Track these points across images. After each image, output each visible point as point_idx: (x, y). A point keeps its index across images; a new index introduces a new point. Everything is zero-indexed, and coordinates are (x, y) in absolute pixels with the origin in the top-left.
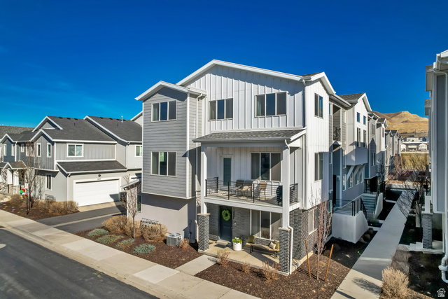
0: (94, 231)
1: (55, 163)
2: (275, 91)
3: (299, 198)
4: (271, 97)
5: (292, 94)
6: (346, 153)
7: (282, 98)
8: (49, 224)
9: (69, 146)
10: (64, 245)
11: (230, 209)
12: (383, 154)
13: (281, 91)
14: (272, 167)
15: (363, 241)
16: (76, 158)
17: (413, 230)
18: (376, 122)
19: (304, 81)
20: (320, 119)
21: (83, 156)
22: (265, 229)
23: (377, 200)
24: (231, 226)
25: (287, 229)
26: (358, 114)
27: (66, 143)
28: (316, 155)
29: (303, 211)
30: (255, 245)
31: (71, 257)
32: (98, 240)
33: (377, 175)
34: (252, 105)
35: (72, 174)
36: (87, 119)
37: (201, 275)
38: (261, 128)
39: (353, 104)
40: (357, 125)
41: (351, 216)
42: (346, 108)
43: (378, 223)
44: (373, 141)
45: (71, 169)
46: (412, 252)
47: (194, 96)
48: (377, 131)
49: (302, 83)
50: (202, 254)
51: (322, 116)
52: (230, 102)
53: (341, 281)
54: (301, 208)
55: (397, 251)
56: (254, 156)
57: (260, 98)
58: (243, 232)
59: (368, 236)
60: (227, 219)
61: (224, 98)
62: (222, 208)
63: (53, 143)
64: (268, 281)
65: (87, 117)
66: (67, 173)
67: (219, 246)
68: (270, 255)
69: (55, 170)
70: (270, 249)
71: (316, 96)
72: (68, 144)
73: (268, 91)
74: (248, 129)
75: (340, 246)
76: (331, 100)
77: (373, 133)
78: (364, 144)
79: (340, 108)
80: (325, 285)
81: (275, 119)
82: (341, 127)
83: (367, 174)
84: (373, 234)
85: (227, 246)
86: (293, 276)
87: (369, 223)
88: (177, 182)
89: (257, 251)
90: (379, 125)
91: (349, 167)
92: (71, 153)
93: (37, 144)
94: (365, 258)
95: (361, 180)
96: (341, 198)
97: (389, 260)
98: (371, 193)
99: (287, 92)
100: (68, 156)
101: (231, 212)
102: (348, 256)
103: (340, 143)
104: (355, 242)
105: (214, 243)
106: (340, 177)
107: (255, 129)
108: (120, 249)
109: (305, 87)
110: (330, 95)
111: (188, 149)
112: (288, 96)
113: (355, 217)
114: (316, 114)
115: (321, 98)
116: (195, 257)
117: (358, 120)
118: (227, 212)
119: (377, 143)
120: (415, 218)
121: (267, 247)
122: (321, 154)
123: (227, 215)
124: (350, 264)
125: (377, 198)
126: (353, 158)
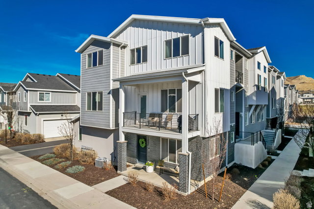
0: (46, 155)
1: (29, 106)
2: (180, 35)
3: (200, 127)
4: (176, 41)
5: (194, 36)
6: (248, 94)
7: (186, 40)
8: (16, 150)
9: (40, 93)
10: (15, 166)
11: (145, 137)
12: (282, 100)
13: (185, 35)
14: (177, 101)
15: (261, 166)
16: (45, 103)
17: (307, 159)
18: (276, 74)
19: (202, 22)
20: (221, 60)
21: (50, 101)
22: (172, 155)
23: (276, 135)
24: (146, 152)
25: (186, 154)
26: (259, 64)
27: (37, 91)
28: (216, 90)
29: (204, 138)
30: (164, 168)
31: (14, 175)
32: (44, 162)
33: (277, 116)
34: (162, 49)
35: (40, 114)
36: (58, 76)
37: (111, 193)
38: (169, 68)
39: (254, 54)
40: (257, 72)
41: (251, 146)
42: (248, 58)
43: (276, 152)
44: (273, 89)
45: (40, 110)
46: (305, 177)
47: (117, 45)
48: (277, 81)
49: (201, 25)
50: (120, 175)
51: (222, 57)
52: (145, 48)
53: (235, 202)
54: (201, 136)
55: (291, 176)
56: (164, 93)
57: (168, 43)
58: (154, 157)
59: (267, 163)
60: (143, 146)
61: (140, 46)
62: (139, 137)
63: (27, 91)
64: (167, 200)
65: (58, 74)
66: (36, 113)
67: (136, 168)
68: (176, 177)
69: (28, 111)
70: (175, 172)
71: (216, 40)
72: (38, 92)
73: (174, 35)
74: (159, 70)
75: (240, 171)
76: (231, 46)
77: (274, 82)
78: (264, 89)
79: (242, 57)
80: (219, 206)
81: (179, 59)
82: (243, 73)
83: (268, 115)
84: (270, 161)
85: (143, 168)
86: (192, 196)
87: (268, 153)
88: (104, 116)
89: (165, 173)
90: (278, 77)
91: (251, 106)
92: (41, 99)
93: (18, 92)
94: (261, 182)
95: (263, 119)
96: (243, 131)
97: (283, 183)
98: (272, 129)
99: (190, 35)
100: (38, 101)
101: (146, 140)
102: (245, 179)
103: (243, 85)
104: (254, 168)
105: (133, 166)
106: (243, 114)
107: (164, 69)
108: (57, 169)
109: (203, 28)
110: (231, 42)
111: (111, 88)
112: (191, 38)
113: (253, 147)
114: (216, 54)
115: (222, 43)
116: (113, 177)
117: (259, 67)
118: (143, 140)
119: (277, 91)
120: (308, 149)
121: (173, 170)
122: (222, 90)
123: (143, 143)
124: (247, 186)
125: (275, 133)
126: (254, 98)
